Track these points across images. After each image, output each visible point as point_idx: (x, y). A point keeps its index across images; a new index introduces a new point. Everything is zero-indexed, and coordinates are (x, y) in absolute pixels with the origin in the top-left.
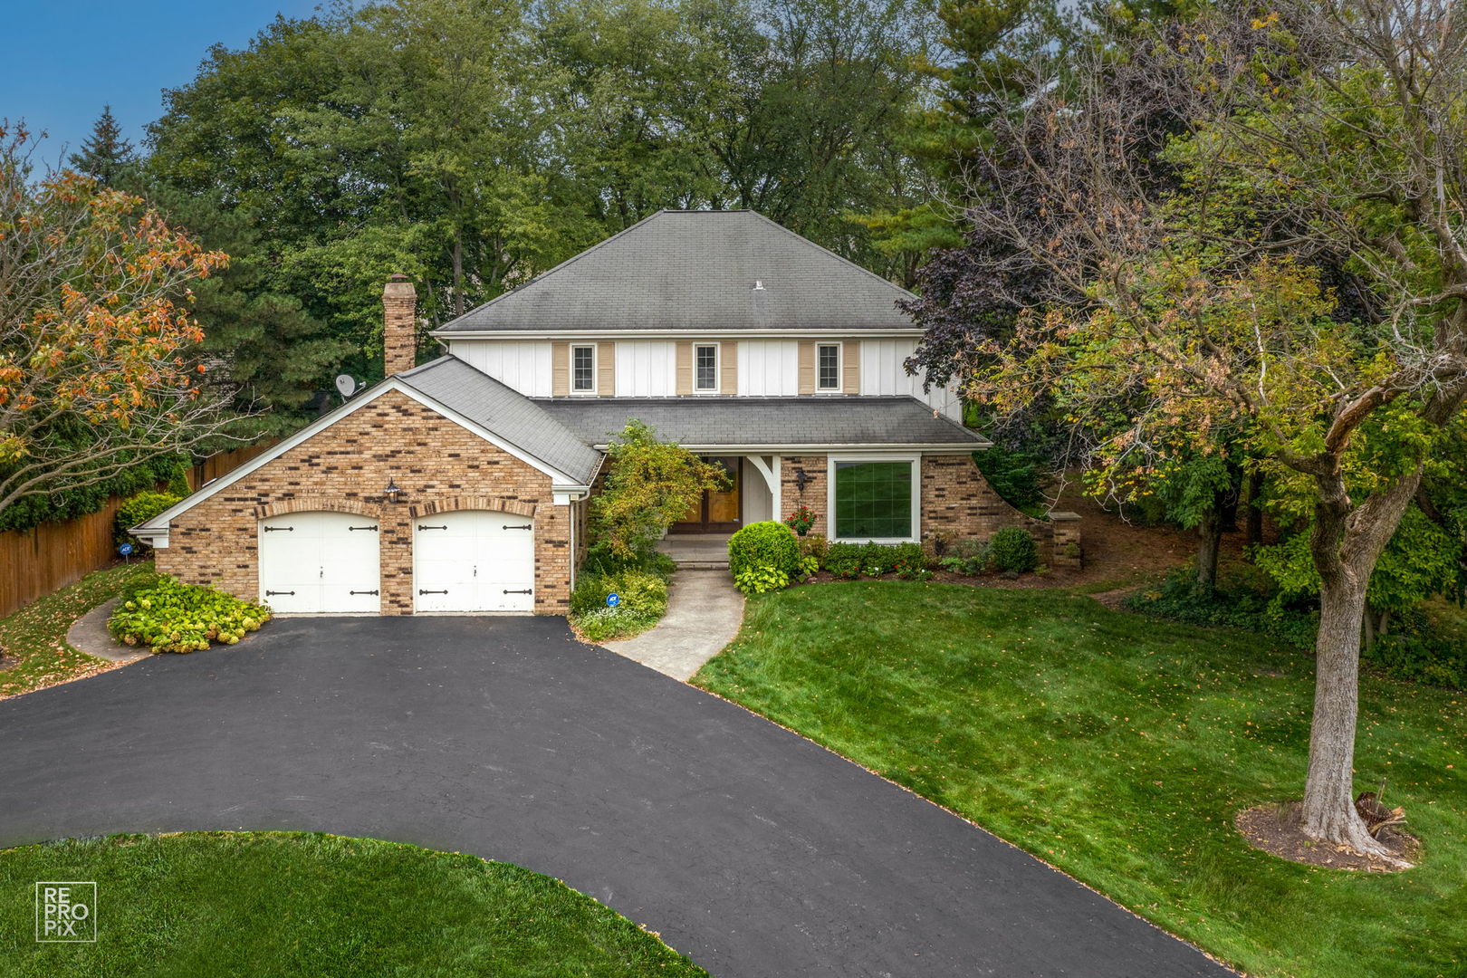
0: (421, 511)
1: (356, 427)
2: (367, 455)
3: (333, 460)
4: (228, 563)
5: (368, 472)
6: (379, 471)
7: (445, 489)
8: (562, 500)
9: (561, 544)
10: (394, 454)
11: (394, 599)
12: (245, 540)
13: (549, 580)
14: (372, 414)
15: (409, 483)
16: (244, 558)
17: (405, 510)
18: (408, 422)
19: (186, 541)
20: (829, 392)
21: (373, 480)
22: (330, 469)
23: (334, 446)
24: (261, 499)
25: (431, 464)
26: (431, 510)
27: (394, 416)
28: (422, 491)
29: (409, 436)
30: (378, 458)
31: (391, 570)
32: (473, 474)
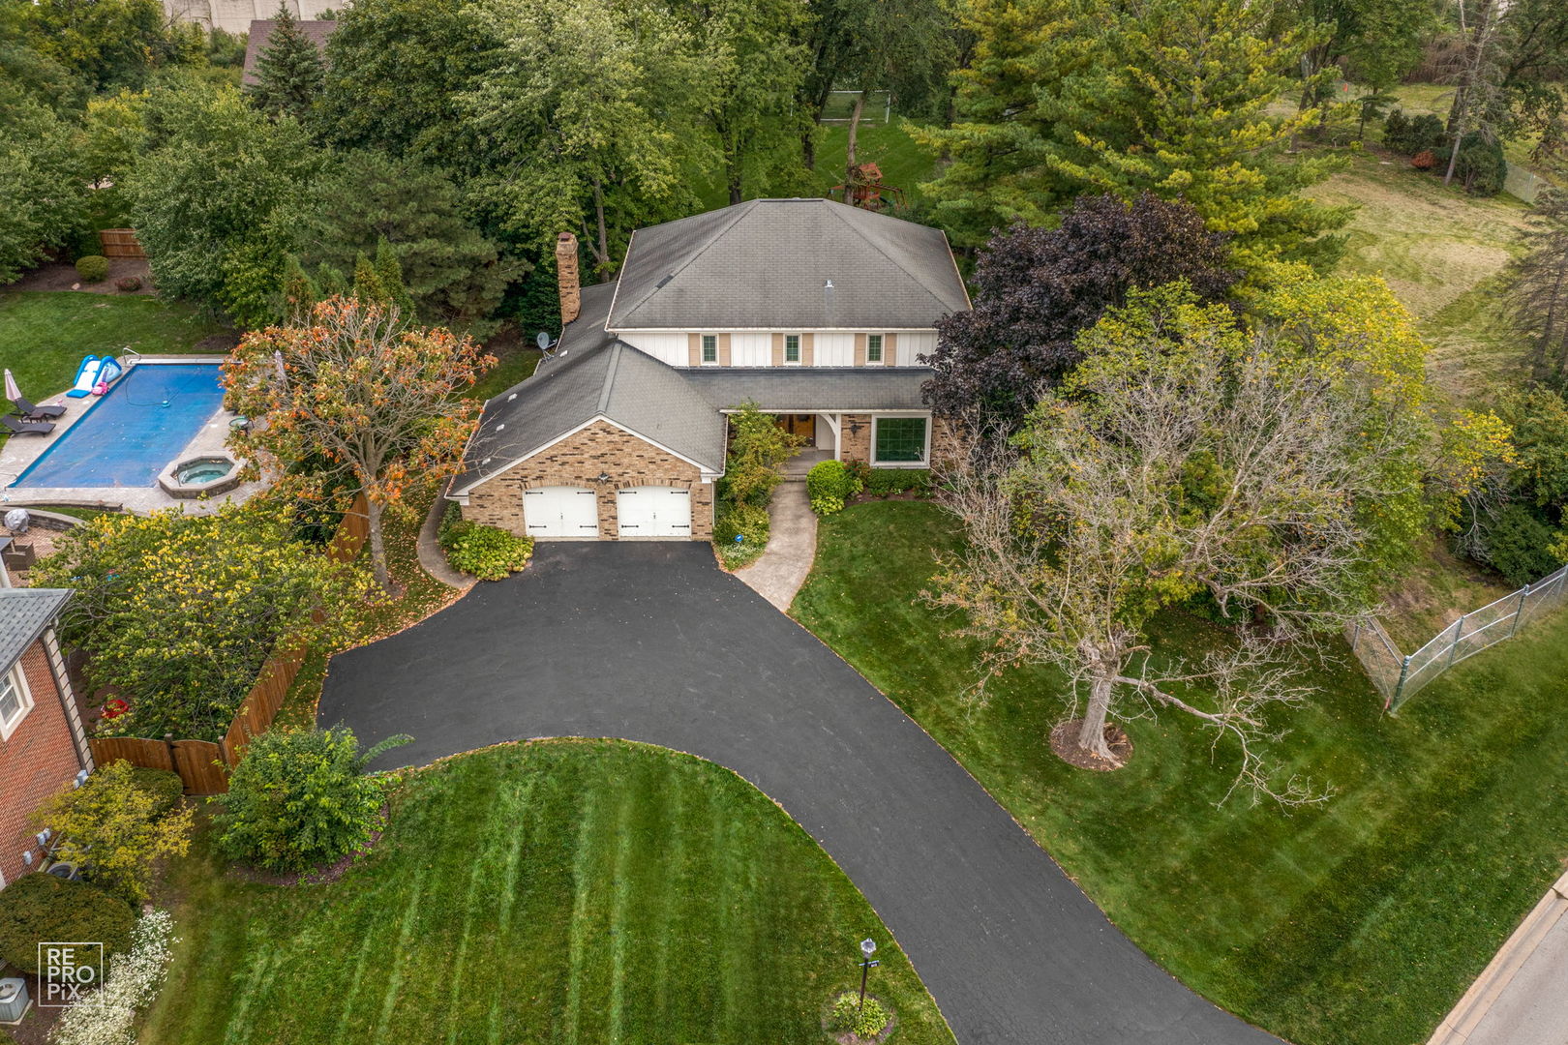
0: (620, 485)
1: (577, 442)
2: (586, 456)
3: (565, 459)
4: (506, 513)
5: (588, 465)
6: (594, 464)
7: (635, 474)
8: (706, 481)
9: (707, 504)
10: (603, 455)
11: (607, 532)
12: (515, 501)
13: (700, 523)
14: (586, 434)
15: (613, 471)
16: (516, 510)
17: (612, 486)
18: (610, 438)
19: (480, 502)
20: (875, 364)
21: (591, 469)
22: (563, 464)
23: (565, 451)
24: (523, 479)
25: (626, 461)
26: (627, 485)
27: (601, 434)
28: (622, 475)
29: (612, 446)
30: (594, 457)
31: (605, 517)
32: (651, 466)
